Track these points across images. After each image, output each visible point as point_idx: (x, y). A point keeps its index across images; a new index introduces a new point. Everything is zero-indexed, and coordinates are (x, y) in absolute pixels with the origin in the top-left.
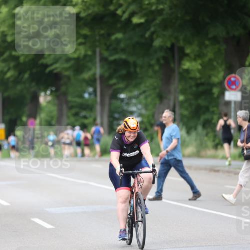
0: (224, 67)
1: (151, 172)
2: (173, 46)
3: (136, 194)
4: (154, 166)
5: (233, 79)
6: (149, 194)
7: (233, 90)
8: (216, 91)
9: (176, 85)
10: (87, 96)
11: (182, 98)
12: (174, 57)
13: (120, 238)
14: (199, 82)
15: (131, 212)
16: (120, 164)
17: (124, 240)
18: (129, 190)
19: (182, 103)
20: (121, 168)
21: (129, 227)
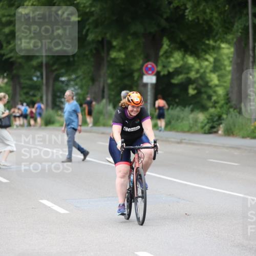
0: (142, 56)
1: (152, 148)
2: (103, 39)
3: (136, 170)
4: (155, 142)
5: (149, 66)
6: (149, 170)
7: (149, 74)
8: (136, 75)
9: (105, 71)
10: (35, 79)
11: (109, 81)
12: (103, 48)
13: (118, 213)
14: (123, 68)
15: (130, 187)
16: (122, 138)
17: (123, 214)
18: (129, 165)
19: (109, 85)
20: (122, 142)
21: (128, 202)
